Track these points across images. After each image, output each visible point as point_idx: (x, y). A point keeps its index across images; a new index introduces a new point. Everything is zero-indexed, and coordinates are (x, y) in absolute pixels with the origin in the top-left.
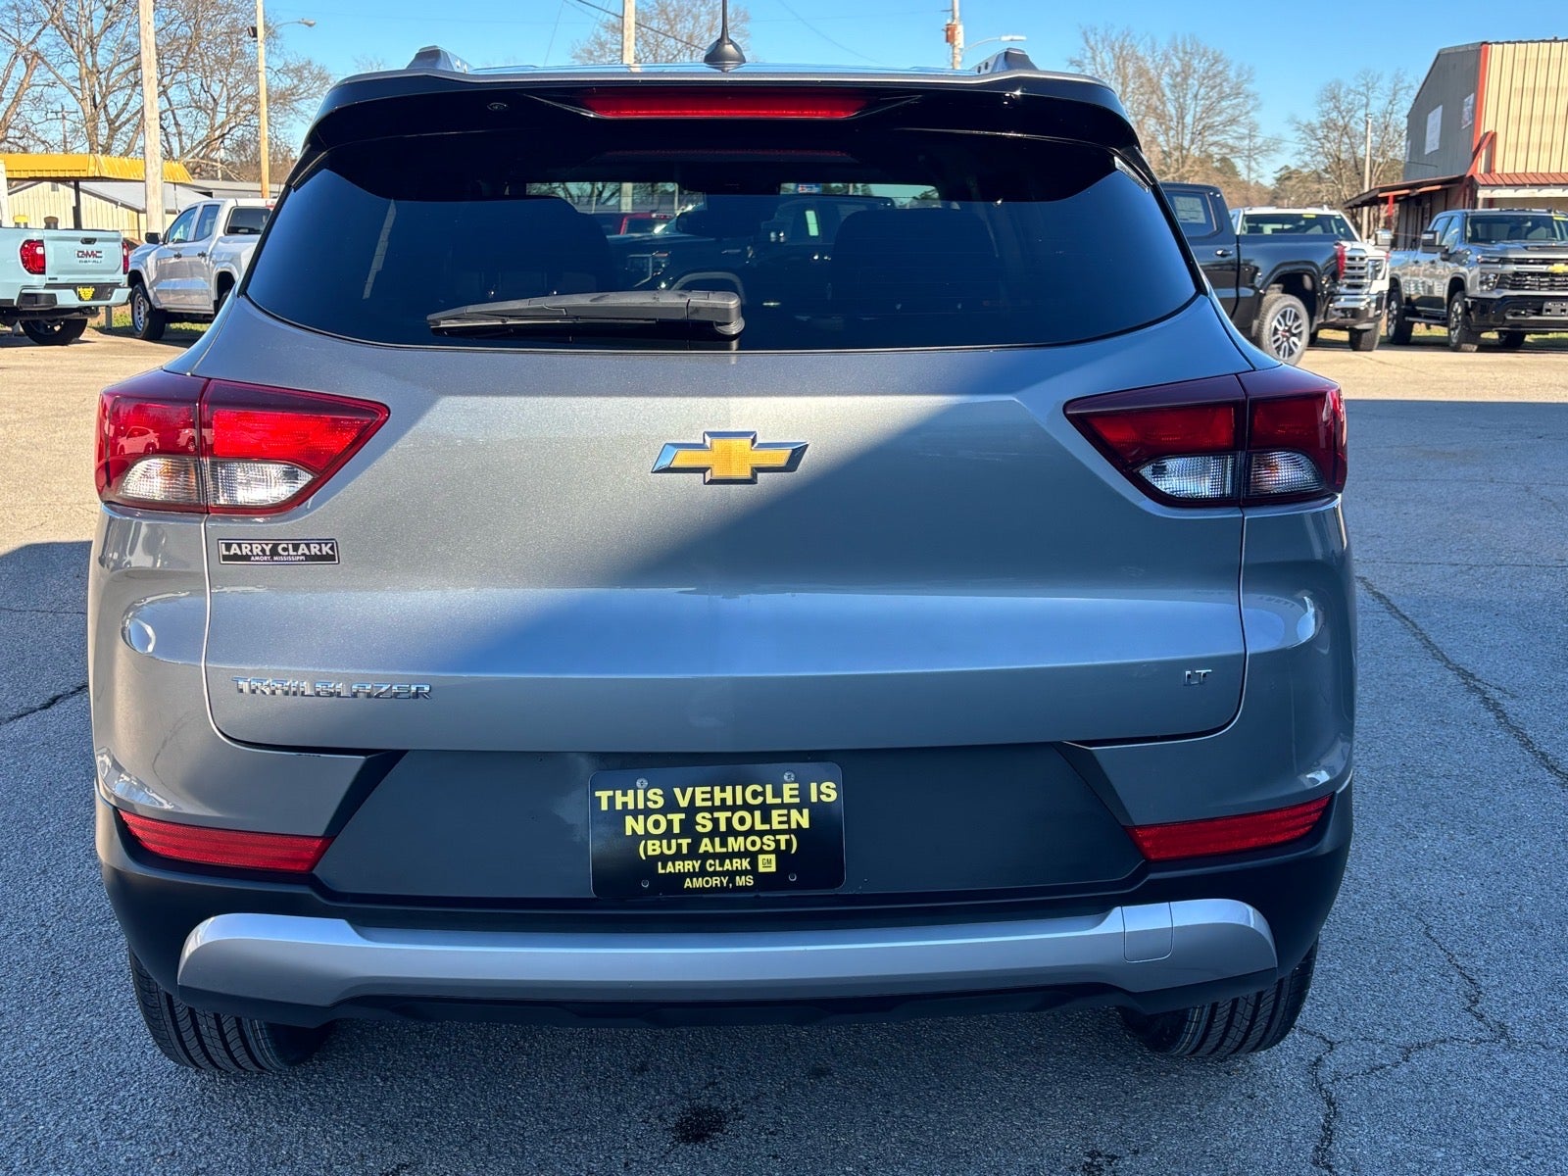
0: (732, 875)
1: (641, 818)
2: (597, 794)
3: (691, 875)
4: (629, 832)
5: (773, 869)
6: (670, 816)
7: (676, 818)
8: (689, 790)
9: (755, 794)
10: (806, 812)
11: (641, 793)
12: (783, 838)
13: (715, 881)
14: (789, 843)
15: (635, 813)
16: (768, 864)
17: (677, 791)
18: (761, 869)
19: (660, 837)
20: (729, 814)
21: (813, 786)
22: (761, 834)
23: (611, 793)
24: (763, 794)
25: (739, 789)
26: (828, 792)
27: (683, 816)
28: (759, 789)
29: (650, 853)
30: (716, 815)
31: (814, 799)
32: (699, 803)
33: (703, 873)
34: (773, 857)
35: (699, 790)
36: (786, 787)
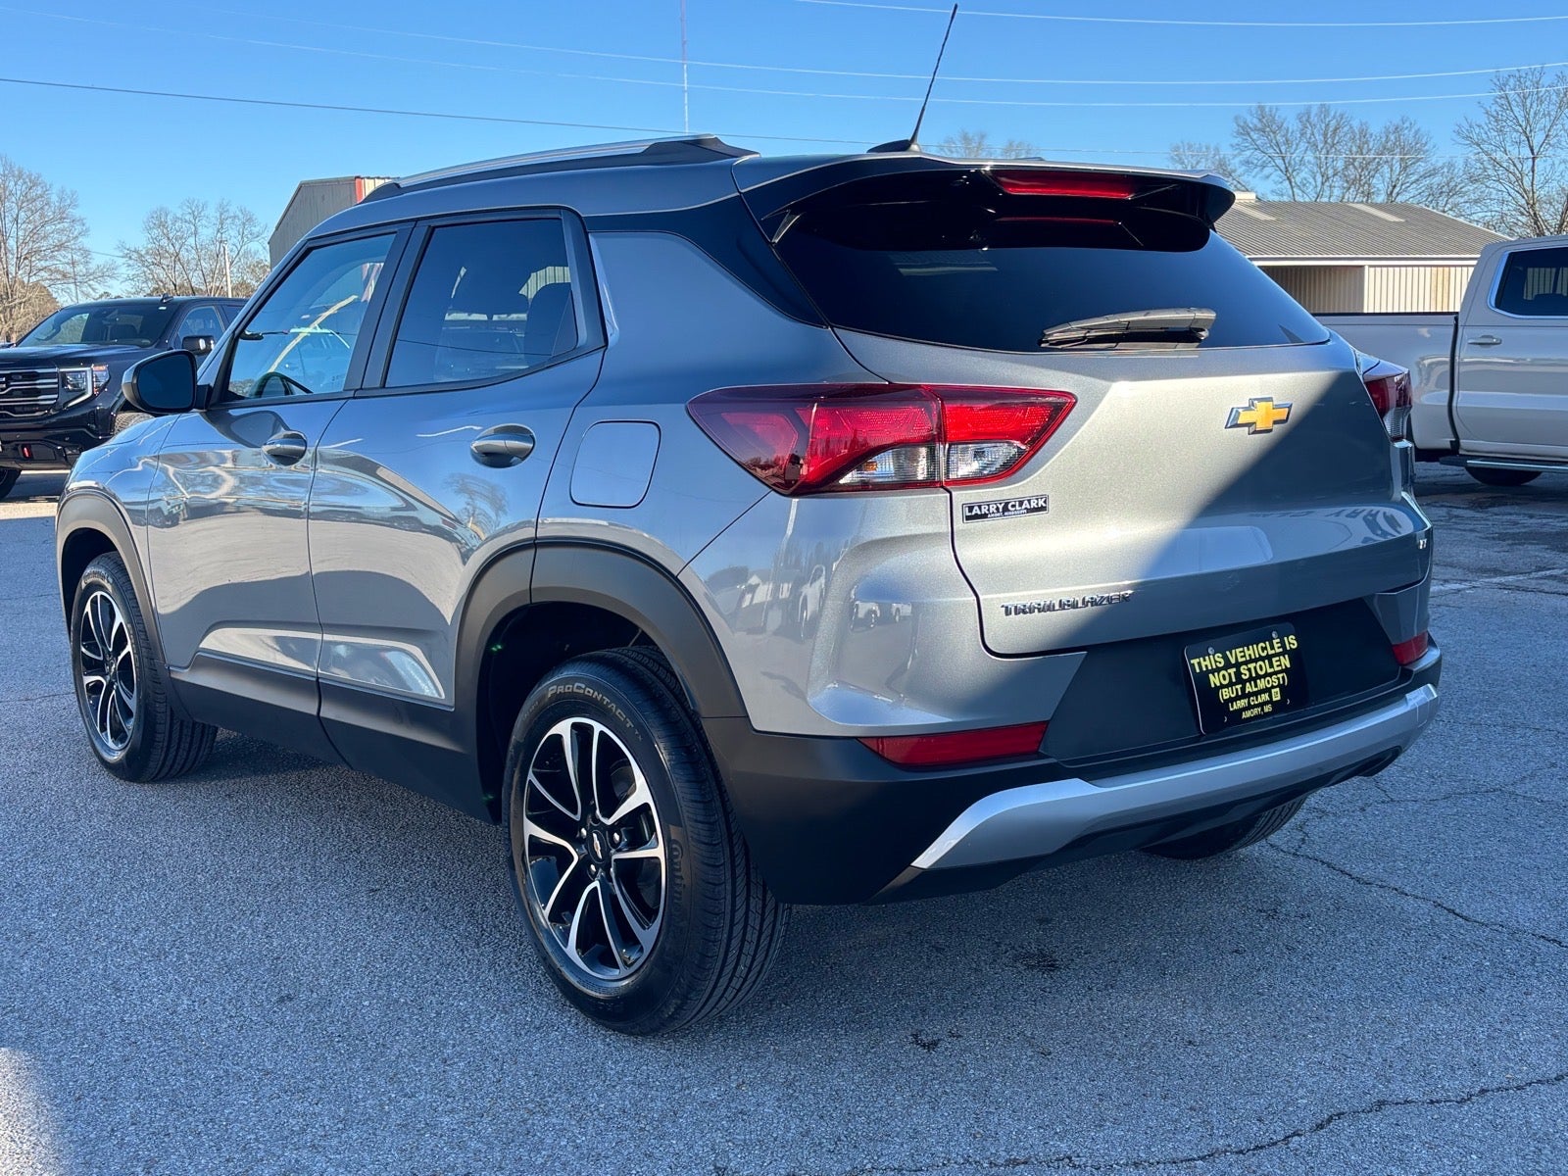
0: (1262, 705)
1: (1216, 674)
2: (1192, 661)
3: (1245, 709)
4: (1213, 686)
5: (1279, 698)
6: (1229, 671)
7: (1232, 671)
8: (1233, 651)
9: (1264, 649)
10: (1286, 656)
11: (1211, 657)
12: (1280, 676)
13: (1256, 711)
14: (1283, 677)
15: (1213, 671)
16: (1277, 696)
17: (1228, 653)
18: (1274, 699)
19: (1226, 686)
20: (1254, 664)
21: (1286, 638)
22: (1271, 675)
23: (1198, 660)
24: (1266, 648)
25: (1255, 646)
26: (1292, 642)
27: (1234, 670)
28: (1264, 645)
29: (1225, 698)
30: (1249, 666)
31: (1288, 648)
32: (1240, 660)
33: (1250, 707)
34: (1278, 689)
35: (1238, 650)
36: (1275, 641)
